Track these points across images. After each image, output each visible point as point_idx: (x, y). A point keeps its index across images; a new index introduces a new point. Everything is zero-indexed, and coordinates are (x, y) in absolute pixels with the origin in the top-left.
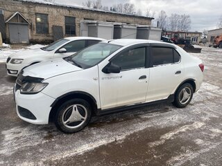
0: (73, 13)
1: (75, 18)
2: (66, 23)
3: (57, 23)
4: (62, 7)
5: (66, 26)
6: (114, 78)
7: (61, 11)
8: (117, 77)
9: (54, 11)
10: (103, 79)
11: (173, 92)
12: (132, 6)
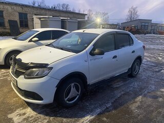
0: (26, 10)
1: (27, 14)
2: (20, 18)
3: (12, 18)
4: (16, 4)
5: (20, 21)
6: (98, 59)
7: (15, 8)
8: (99, 58)
9: (9, 8)
10: (91, 60)
11: (130, 67)
12: (67, 6)
